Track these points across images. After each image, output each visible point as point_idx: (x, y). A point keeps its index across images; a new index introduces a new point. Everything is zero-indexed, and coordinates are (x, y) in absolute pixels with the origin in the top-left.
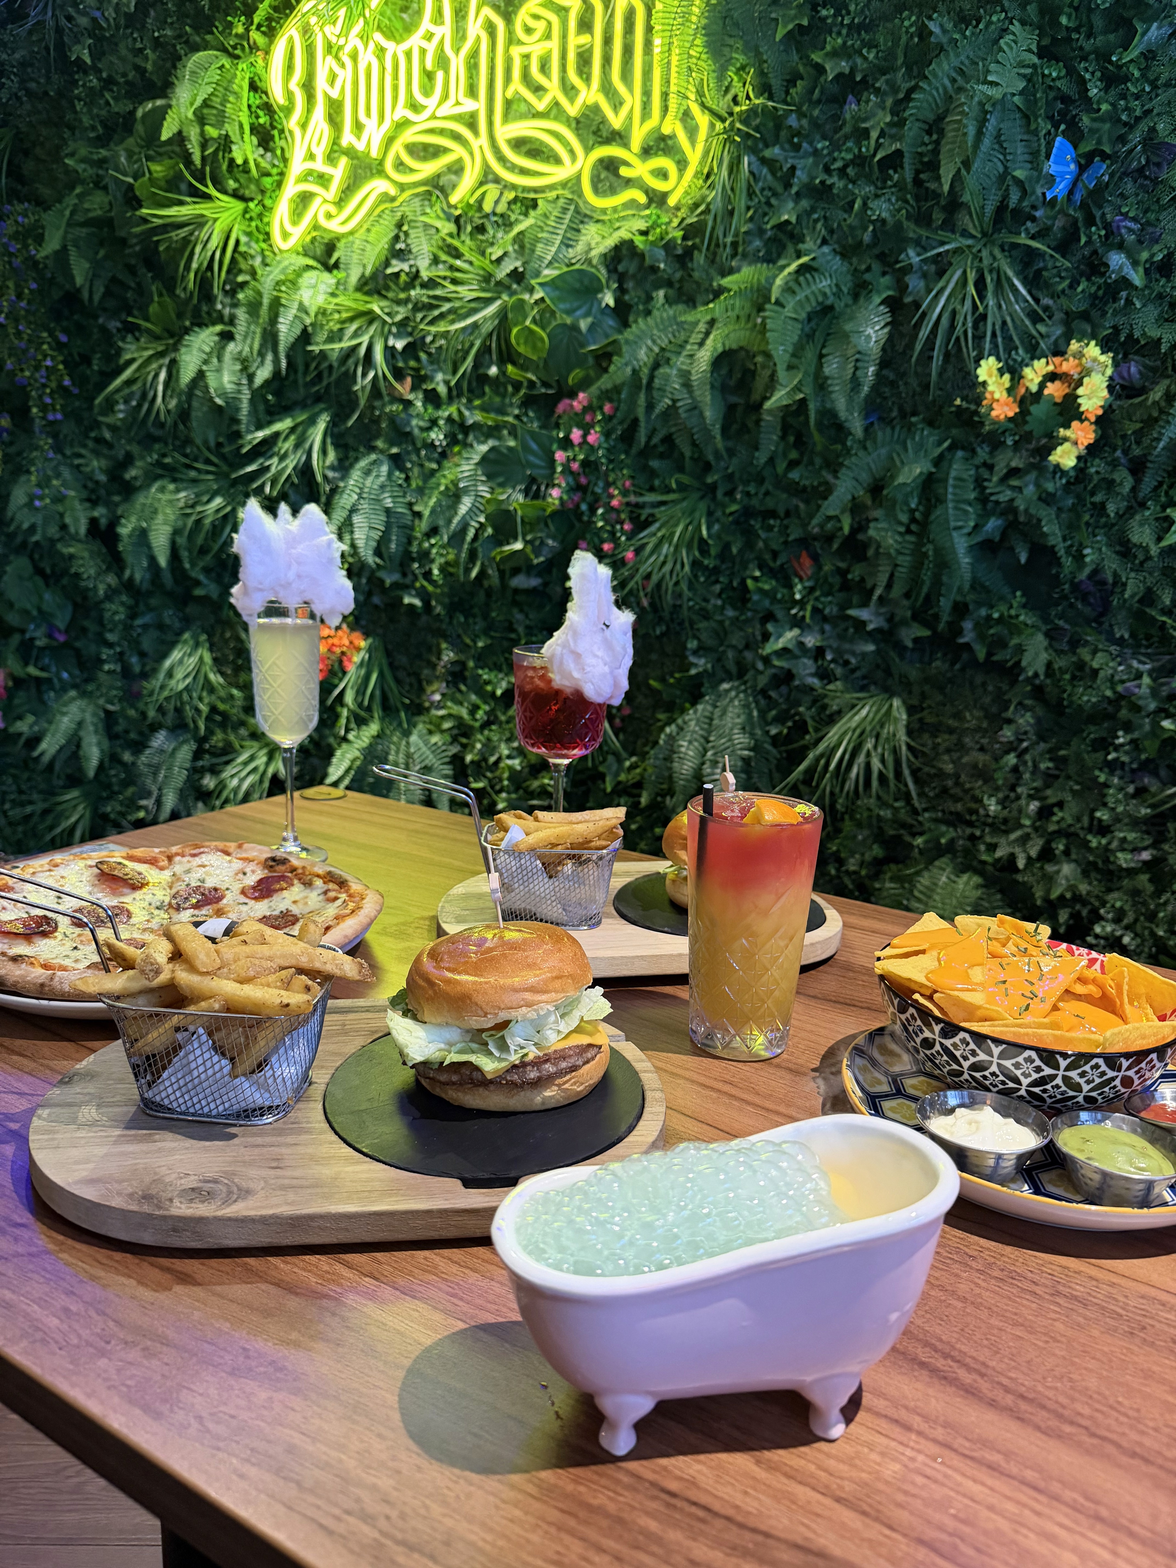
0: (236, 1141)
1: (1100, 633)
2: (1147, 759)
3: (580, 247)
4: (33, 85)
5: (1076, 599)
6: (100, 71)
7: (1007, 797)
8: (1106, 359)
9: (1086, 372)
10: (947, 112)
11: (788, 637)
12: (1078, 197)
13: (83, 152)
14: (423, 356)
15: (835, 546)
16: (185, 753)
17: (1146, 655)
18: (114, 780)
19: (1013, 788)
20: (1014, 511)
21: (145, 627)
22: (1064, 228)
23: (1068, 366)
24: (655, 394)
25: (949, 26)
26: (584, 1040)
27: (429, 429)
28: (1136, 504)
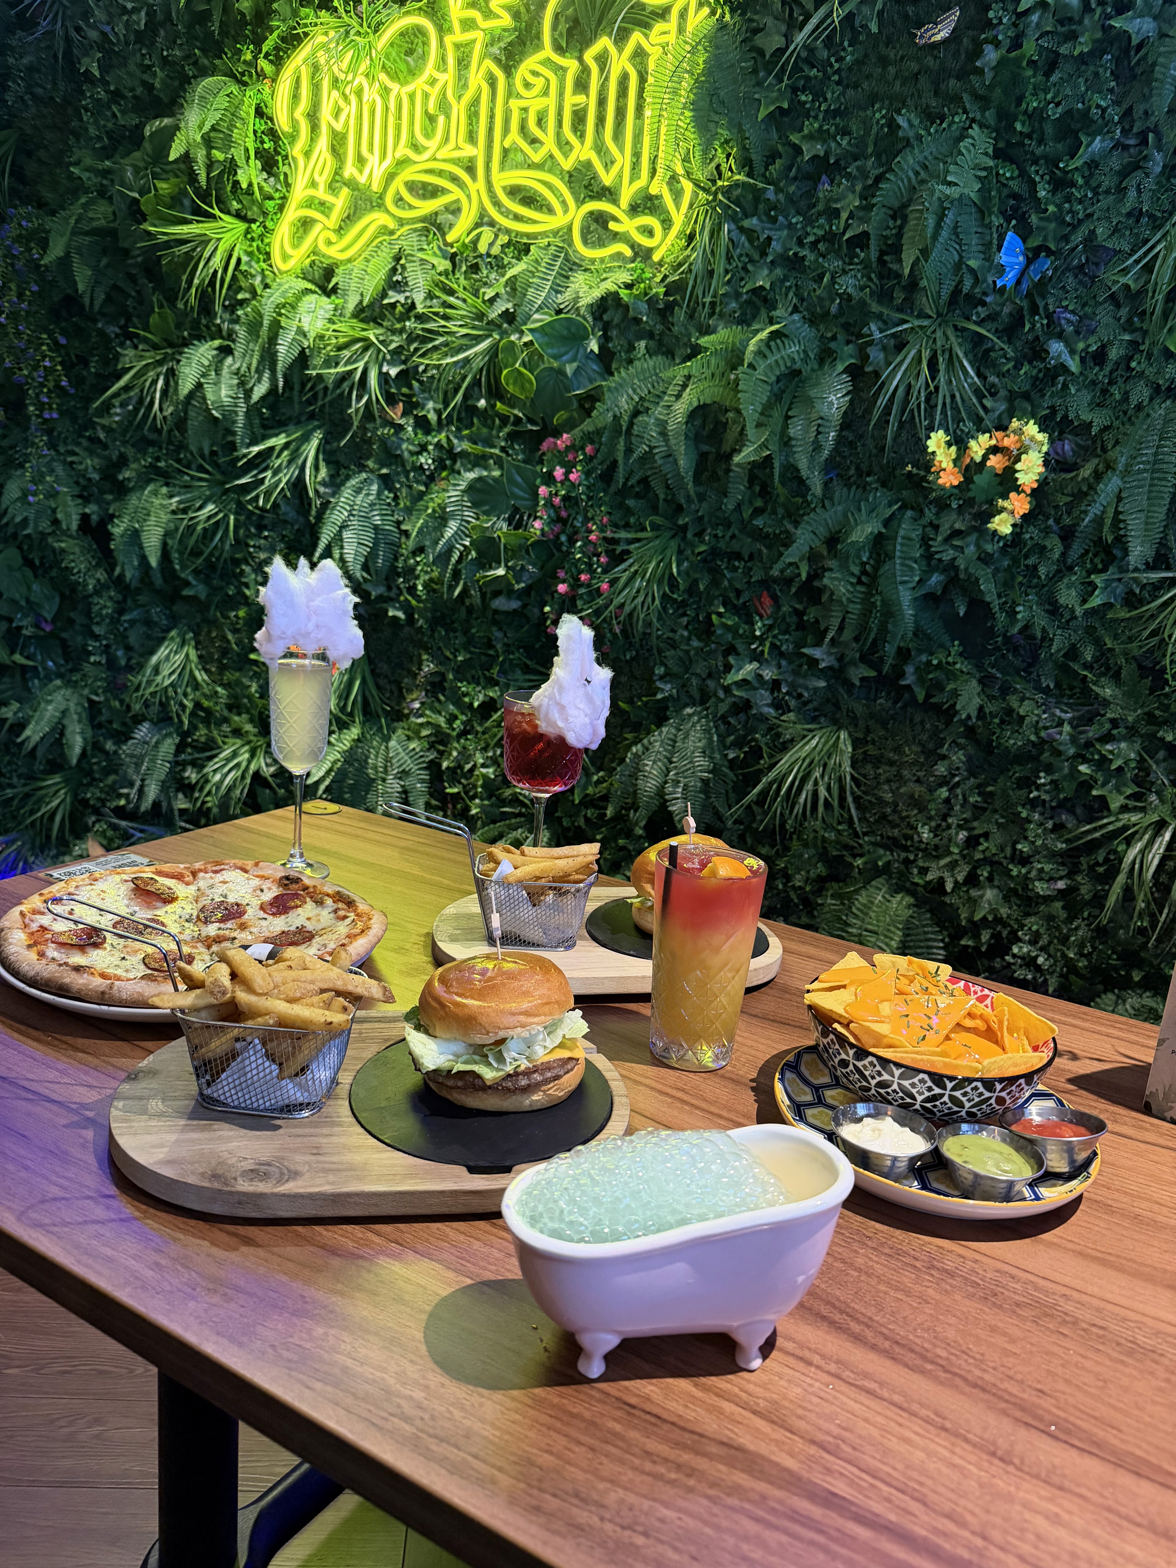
0: (281, 1131)
1: (1029, 682)
2: (1065, 798)
3: (568, 295)
4: (39, 91)
5: (1008, 650)
6: (108, 83)
7: (939, 825)
8: (1042, 437)
9: (1023, 450)
10: (910, 201)
11: (748, 669)
12: (1024, 286)
13: (88, 161)
14: (415, 384)
15: (793, 590)
16: (168, 746)
17: (1066, 704)
18: (95, 767)
19: (944, 818)
20: (957, 569)
21: (132, 622)
22: (1011, 314)
23: (1009, 442)
24: (633, 439)
25: (916, 122)
26: (566, 1054)
27: (419, 453)
28: (1064, 568)
